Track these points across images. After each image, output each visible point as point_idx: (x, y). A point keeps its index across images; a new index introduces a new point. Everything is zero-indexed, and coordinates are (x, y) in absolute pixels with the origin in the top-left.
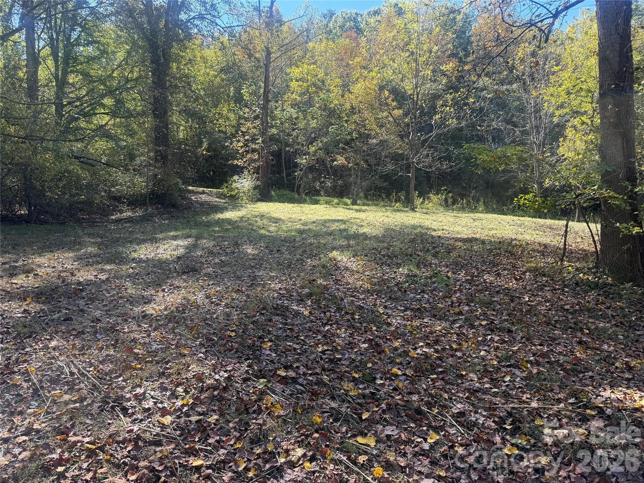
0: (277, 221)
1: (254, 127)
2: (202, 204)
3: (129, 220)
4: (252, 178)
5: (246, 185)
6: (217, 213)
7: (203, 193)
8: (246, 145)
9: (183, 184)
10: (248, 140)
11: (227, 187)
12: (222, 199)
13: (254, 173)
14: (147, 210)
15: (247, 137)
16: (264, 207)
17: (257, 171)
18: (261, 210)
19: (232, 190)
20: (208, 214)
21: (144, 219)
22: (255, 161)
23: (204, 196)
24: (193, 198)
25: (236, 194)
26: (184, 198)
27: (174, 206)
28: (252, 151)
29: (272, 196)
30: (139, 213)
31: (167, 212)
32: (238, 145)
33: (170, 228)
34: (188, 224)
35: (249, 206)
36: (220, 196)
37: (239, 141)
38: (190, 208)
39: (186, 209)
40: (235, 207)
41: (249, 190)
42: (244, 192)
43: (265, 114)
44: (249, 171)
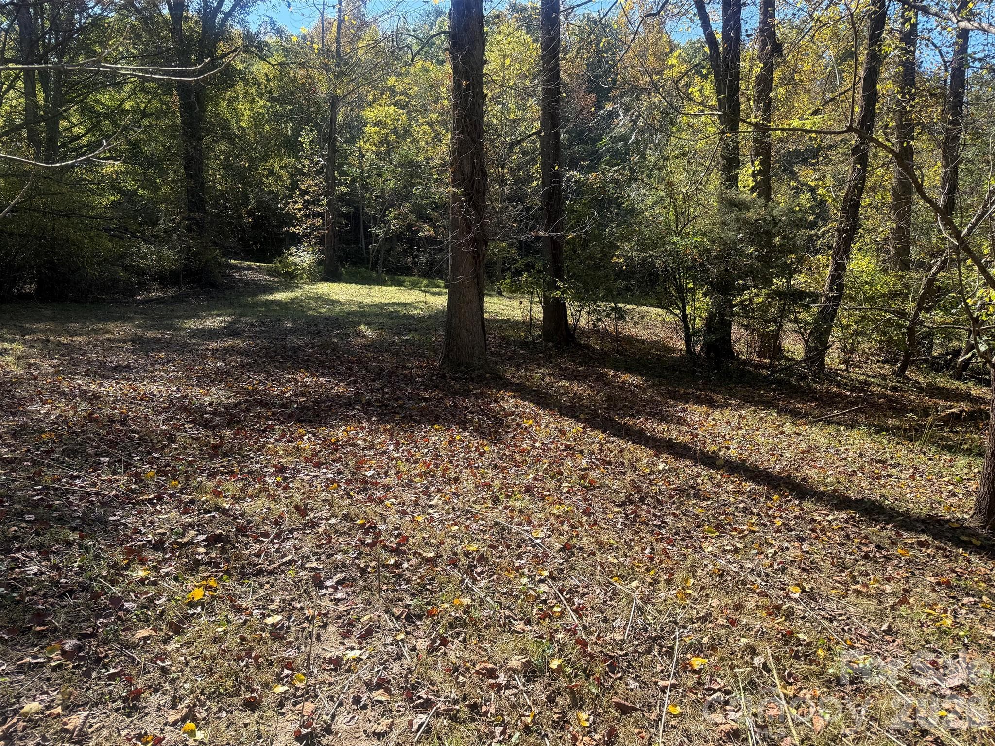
0: (334, 302)
1: (316, 185)
2: (248, 283)
3: (159, 300)
4: (314, 250)
5: (306, 260)
6: (265, 294)
7: (249, 268)
8: (306, 208)
9: (224, 255)
10: (308, 201)
11: (280, 262)
12: (274, 277)
13: (316, 244)
14: (180, 289)
15: (306, 197)
16: (325, 288)
17: (321, 241)
18: (320, 291)
19: (288, 265)
20: (254, 294)
21: (178, 300)
22: (318, 228)
23: (250, 272)
24: (235, 275)
25: (294, 271)
26: (225, 276)
27: (213, 285)
28: (314, 216)
29: (341, 274)
30: (170, 292)
31: (205, 292)
32: (295, 207)
33: (210, 308)
34: (231, 305)
35: (306, 286)
36: (272, 273)
37: (296, 202)
38: (232, 288)
39: (228, 289)
40: (288, 288)
41: (310, 266)
42: (303, 269)
43: (330, 168)
44: (310, 242)
